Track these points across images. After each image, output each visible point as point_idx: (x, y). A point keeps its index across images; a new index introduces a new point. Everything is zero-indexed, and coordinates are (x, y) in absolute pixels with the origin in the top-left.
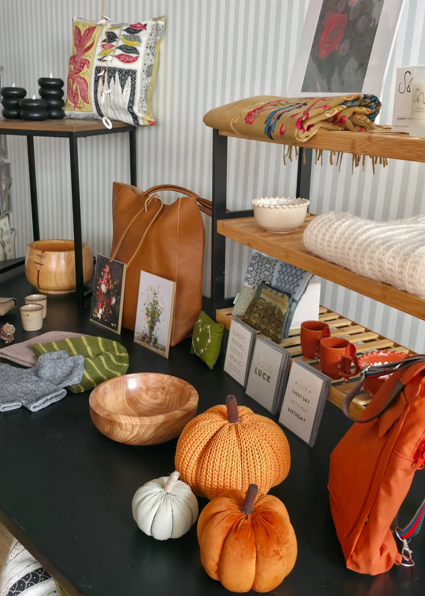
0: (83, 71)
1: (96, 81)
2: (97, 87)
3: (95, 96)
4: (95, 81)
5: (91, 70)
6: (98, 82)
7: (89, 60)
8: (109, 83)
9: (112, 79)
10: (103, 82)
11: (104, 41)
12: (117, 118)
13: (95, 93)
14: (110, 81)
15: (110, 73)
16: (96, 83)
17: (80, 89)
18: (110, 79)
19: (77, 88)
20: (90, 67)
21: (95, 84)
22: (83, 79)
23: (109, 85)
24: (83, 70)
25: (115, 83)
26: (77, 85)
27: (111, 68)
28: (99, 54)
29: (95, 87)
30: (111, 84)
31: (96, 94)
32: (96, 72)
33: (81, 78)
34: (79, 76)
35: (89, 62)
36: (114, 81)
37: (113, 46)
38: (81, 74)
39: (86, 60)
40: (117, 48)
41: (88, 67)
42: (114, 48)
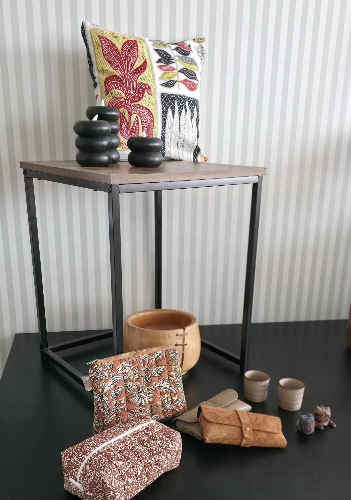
0: (144, 99)
1: (165, 113)
2: (165, 120)
3: (162, 131)
4: (163, 113)
5: (155, 98)
6: (167, 113)
7: (149, 83)
8: (180, 114)
9: (184, 109)
10: (173, 113)
11: (159, 61)
12: (180, 156)
13: (162, 127)
14: (181, 112)
15: (180, 102)
16: (164, 114)
17: (142, 122)
18: (182, 109)
19: (138, 120)
20: (153, 93)
21: (163, 116)
22: (147, 109)
23: (180, 118)
24: (144, 97)
25: (186, 114)
26: (136, 116)
27: (181, 96)
28: (161, 78)
29: (162, 120)
30: (182, 117)
31: (164, 129)
32: (163, 100)
33: (143, 107)
34: (139, 105)
35: (149, 87)
36: (185, 113)
37: (173, 69)
38: (141, 103)
39: (145, 85)
40: (179, 72)
41: (150, 94)
42: (176, 71)
